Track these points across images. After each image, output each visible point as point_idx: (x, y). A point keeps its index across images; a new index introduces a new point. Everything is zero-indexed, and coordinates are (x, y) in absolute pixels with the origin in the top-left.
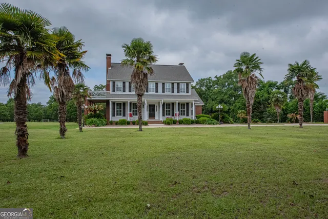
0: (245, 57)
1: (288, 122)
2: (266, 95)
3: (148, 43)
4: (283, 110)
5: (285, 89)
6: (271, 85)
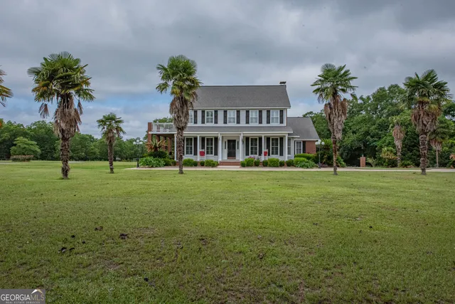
0: (329, 70)
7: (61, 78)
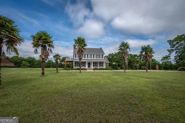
0: (123, 44)
1: (141, 70)
2: (133, 59)
3: (84, 38)
4: (140, 65)
5: (140, 57)
6: (135, 56)
7: (43, 39)
